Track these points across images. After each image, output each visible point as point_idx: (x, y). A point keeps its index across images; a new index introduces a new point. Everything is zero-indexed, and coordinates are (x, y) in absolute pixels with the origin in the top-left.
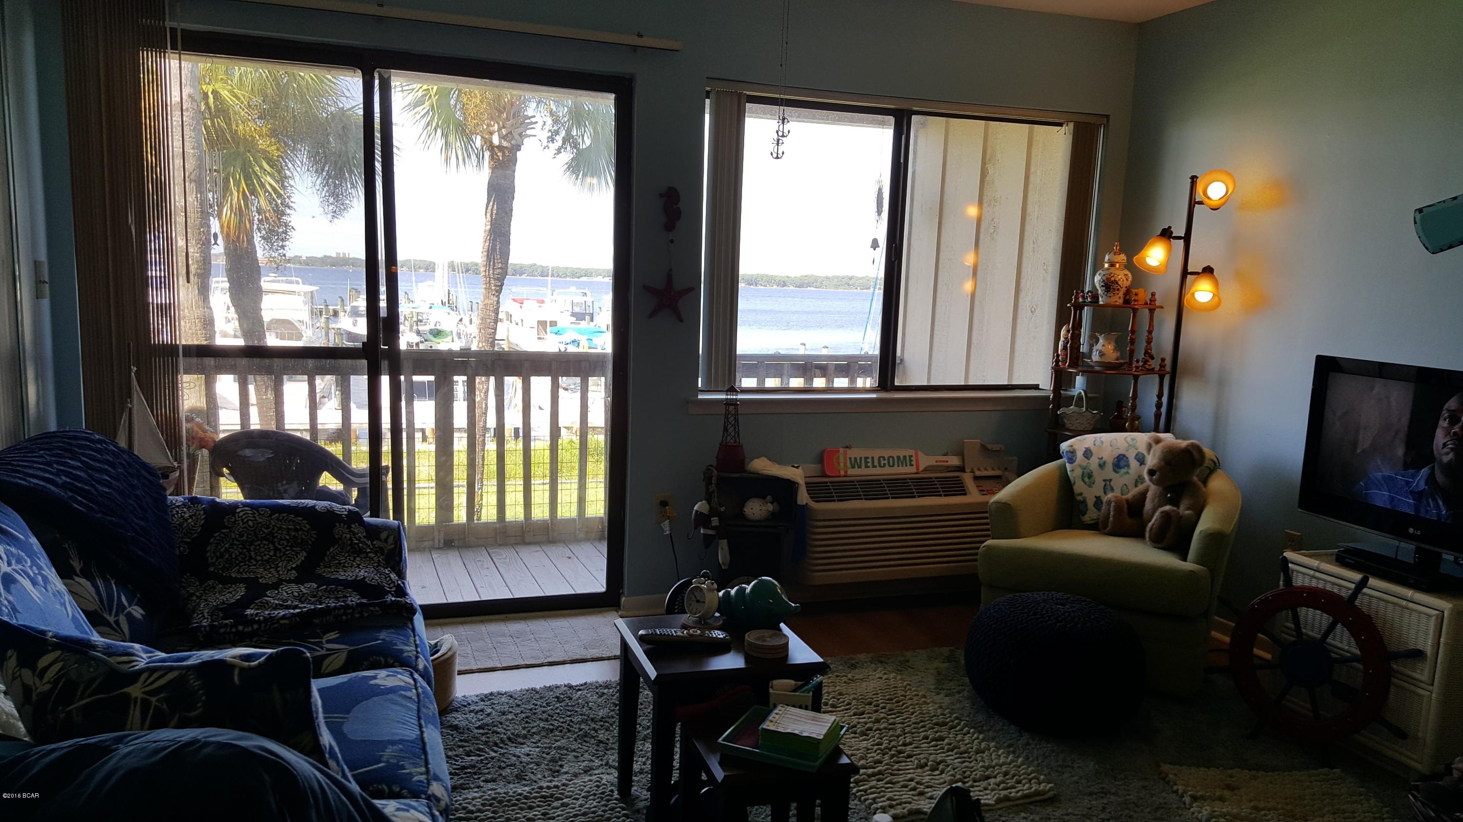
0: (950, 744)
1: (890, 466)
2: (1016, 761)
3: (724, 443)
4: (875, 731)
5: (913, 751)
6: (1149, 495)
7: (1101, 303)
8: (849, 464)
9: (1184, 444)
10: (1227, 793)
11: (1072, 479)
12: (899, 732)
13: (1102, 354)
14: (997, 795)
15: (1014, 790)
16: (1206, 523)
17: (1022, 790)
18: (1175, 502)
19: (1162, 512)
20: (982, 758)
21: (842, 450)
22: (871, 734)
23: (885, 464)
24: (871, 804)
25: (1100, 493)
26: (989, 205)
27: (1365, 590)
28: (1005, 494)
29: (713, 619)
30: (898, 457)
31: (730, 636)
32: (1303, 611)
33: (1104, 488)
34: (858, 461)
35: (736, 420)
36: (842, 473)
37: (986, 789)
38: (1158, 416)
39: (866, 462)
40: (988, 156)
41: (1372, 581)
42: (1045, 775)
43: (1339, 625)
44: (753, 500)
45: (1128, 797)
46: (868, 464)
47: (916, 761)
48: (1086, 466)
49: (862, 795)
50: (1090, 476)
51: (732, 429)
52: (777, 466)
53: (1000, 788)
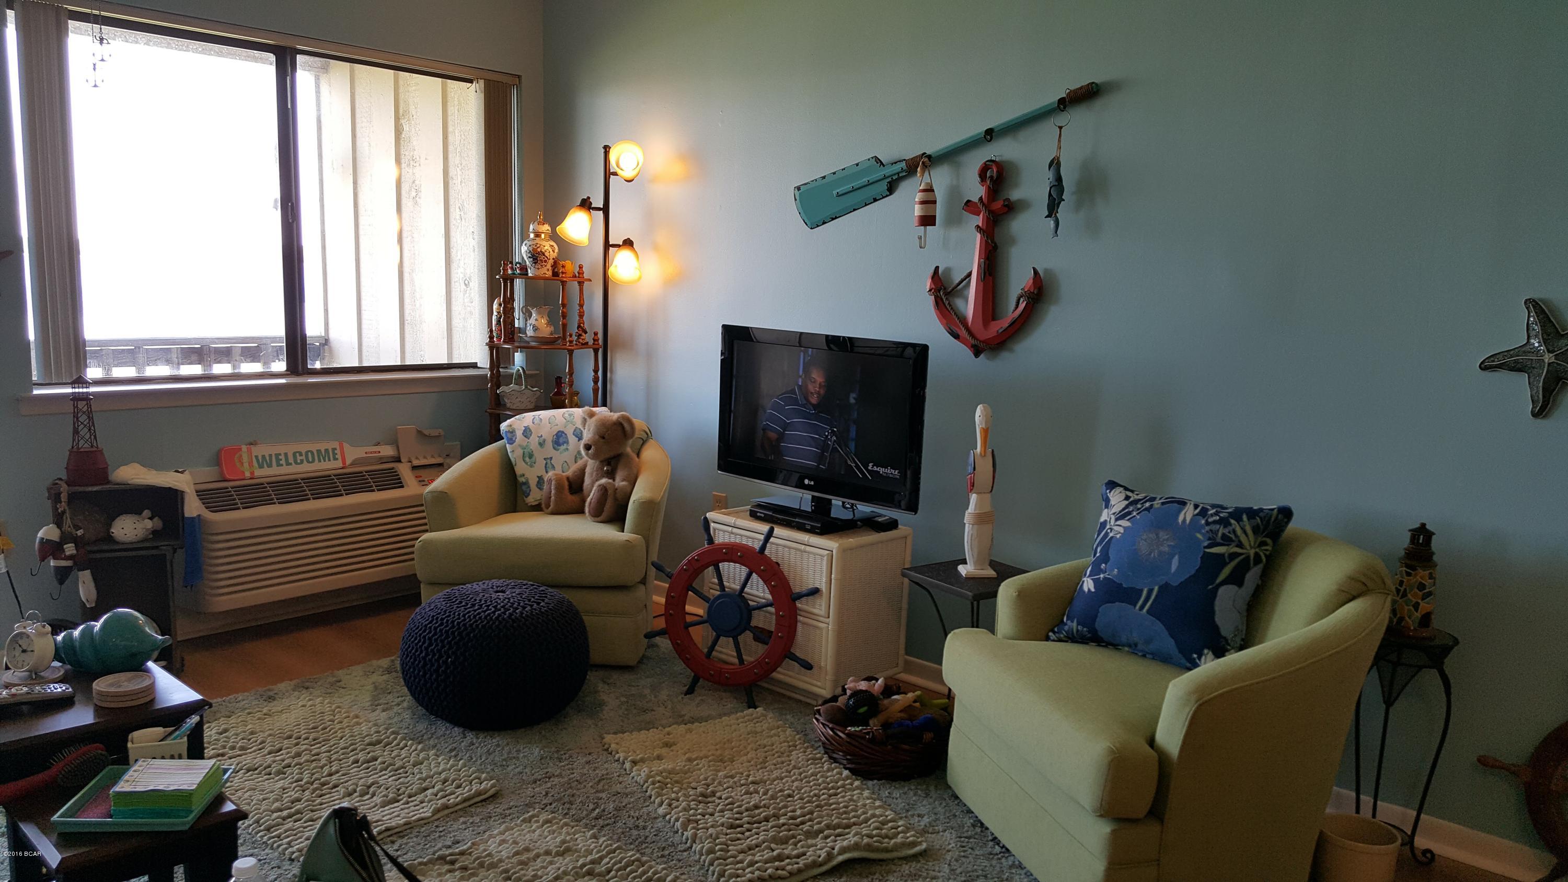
0: (384, 763)
1: (308, 462)
2: (457, 765)
3: (75, 449)
4: (294, 766)
5: (339, 780)
6: (588, 470)
7: (530, 275)
8: (255, 464)
9: (615, 416)
10: (664, 751)
11: (513, 460)
12: (323, 762)
13: (536, 329)
14: (434, 806)
15: (453, 796)
16: (638, 494)
17: (462, 794)
18: (611, 474)
19: (600, 486)
20: (421, 770)
21: (244, 448)
22: (289, 770)
23: (302, 461)
24: (286, 849)
25: (541, 472)
26: (409, 165)
27: (772, 540)
28: (442, 481)
29: (49, 671)
30: (319, 451)
31: (72, 688)
32: (724, 566)
33: (546, 467)
34: (268, 458)
35: (90, 418)
36: (248, 474)
37: (422, 802)
38: (596, 391)
39: (278, 460)
40: (401, 111)
41: (778, 531)
42: (488, 773)
43: (754, 574)
44: (123, 517)
45: (572, 776)
46: (281, 462)
47: (343, 790)
48: (527, 446)
49: (275, 842)
50: (531, 456)
51: (86, 430)
52: (155, 472)
53: (438, 797)
